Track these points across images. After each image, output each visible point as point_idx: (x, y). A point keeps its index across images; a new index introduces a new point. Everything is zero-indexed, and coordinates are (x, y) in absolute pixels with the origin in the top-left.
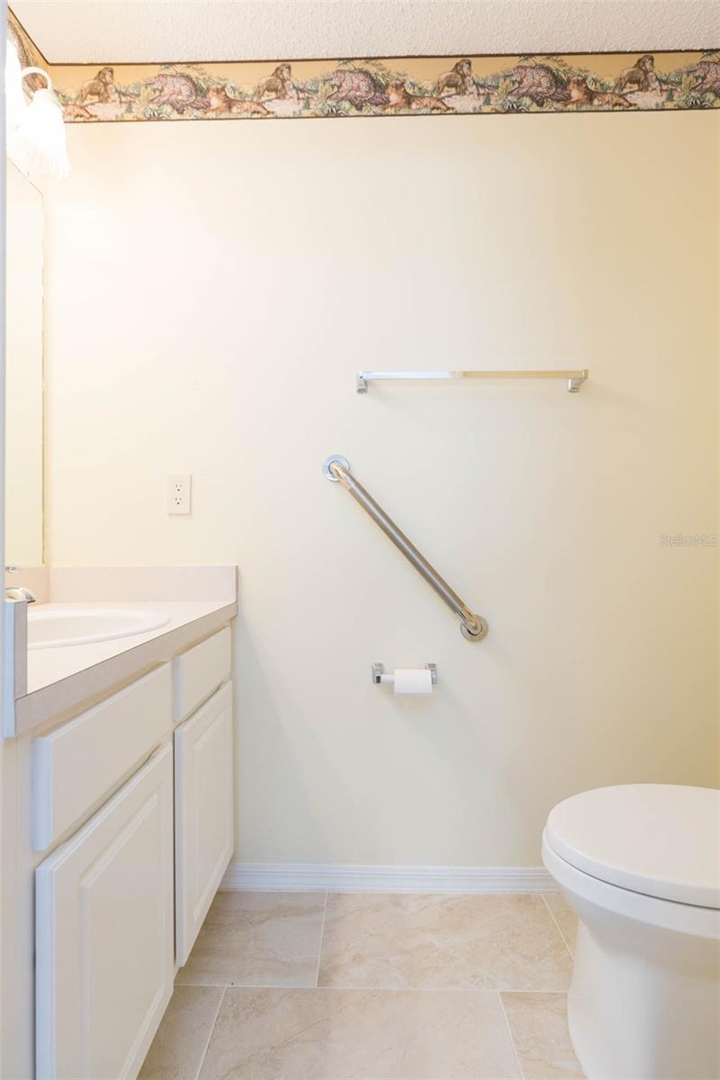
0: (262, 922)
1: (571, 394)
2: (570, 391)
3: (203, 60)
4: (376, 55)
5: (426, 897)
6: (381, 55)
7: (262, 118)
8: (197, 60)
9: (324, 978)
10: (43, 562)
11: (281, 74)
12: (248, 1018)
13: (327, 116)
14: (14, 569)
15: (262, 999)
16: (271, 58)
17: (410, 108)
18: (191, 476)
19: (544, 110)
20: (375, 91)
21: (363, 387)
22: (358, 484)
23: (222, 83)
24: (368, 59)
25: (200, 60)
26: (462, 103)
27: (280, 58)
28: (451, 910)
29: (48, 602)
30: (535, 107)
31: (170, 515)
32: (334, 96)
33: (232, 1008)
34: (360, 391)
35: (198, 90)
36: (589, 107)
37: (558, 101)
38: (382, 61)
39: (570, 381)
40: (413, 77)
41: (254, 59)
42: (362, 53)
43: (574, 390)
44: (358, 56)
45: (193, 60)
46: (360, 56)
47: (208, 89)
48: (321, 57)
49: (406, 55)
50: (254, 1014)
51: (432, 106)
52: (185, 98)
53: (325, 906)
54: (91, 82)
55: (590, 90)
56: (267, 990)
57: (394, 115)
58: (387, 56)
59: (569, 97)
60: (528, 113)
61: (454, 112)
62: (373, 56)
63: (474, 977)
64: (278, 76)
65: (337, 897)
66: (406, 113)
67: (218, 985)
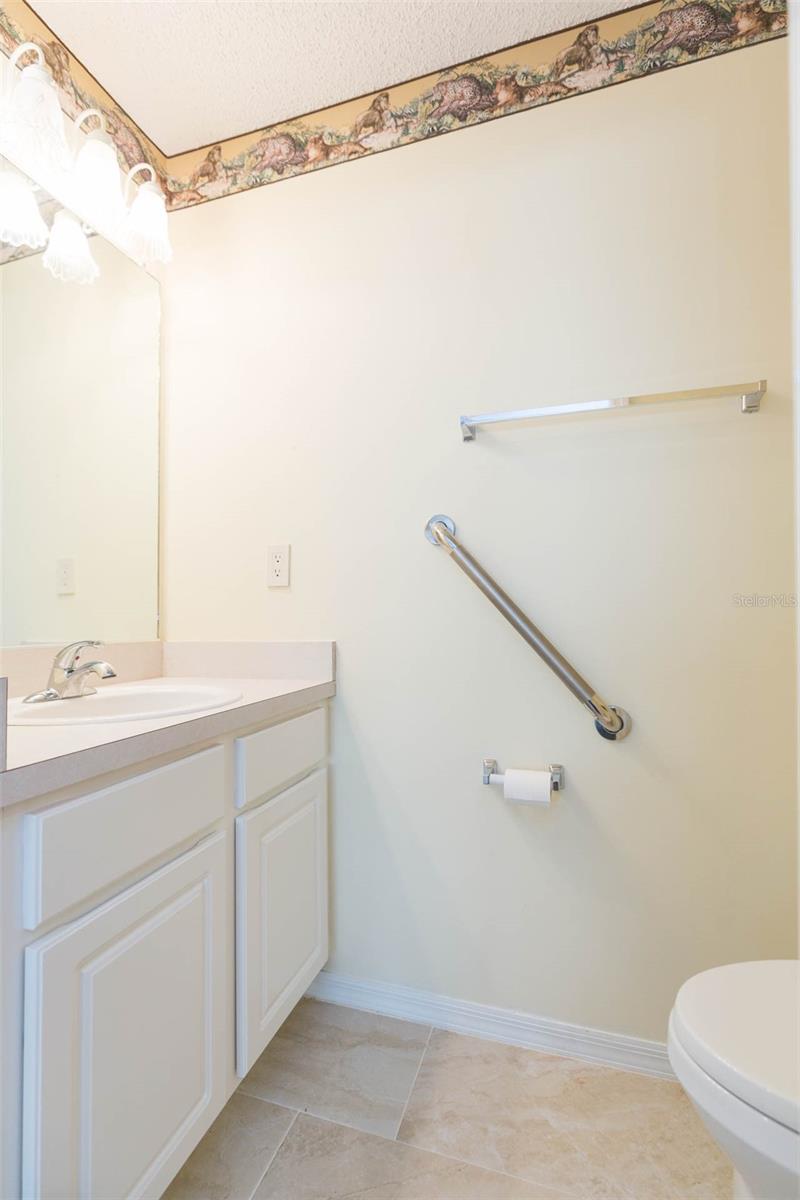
0: (354, 1046)
1: (747, 415)
2: (746, 411)
3: (302, 113)
4: (482, 54)
5: (552, 1059)
6: (487, 53)
7: (359, 157)
8: (295, 116)
9: (407, 1131)
10: (158, 637)
11: (379, 105)
12: (312, 1155)
13: (427, 137)
14: (98, 643)
15: (332, 1136)
16: (368, 92)
17: (522, 102)
18: (290, 547)
19: (699, 57)
20: (481, 95)
21: (469, 434)
22: (461, 548)
23: (320, 131)
24: (472, 61)
25: (298, 115)
26: (587, 79)
27: (377, 89)
28: (582, 1083)
29: (161, 676)
30: (686, 57)
31: (270, 587)
32: (435, 113)
33: (298, 1139)
34: (467, 439)
35: (298, 146)
36: (764, 36)
37: (719, 40)
38: (489, 59)
39: (744, 397)
40: (525, 66)
41: (351, 98)
42: (466, 56)
43: (752, 408)
44: (460, 61)
45: (292, 116)
46: (464, 60)
47: (306, 142)
48: (420, 75)
49: (516, 42)
50: (320, 1152)
51: (549, 93)
52: (285, 157)
53: (427, 1043)
54: (202, 164)
55: (768, 13)
56: (342, 1128)
57: (504, 116)
58: (494, 51)
59: (736, 30)
60: (678, 66)
61: (577, 92)
62: (478, 55)
63: (595, 1181)
64: (375, 109)
65: (444, 1034)
66: (518, 109)
67: (290, 1107)
